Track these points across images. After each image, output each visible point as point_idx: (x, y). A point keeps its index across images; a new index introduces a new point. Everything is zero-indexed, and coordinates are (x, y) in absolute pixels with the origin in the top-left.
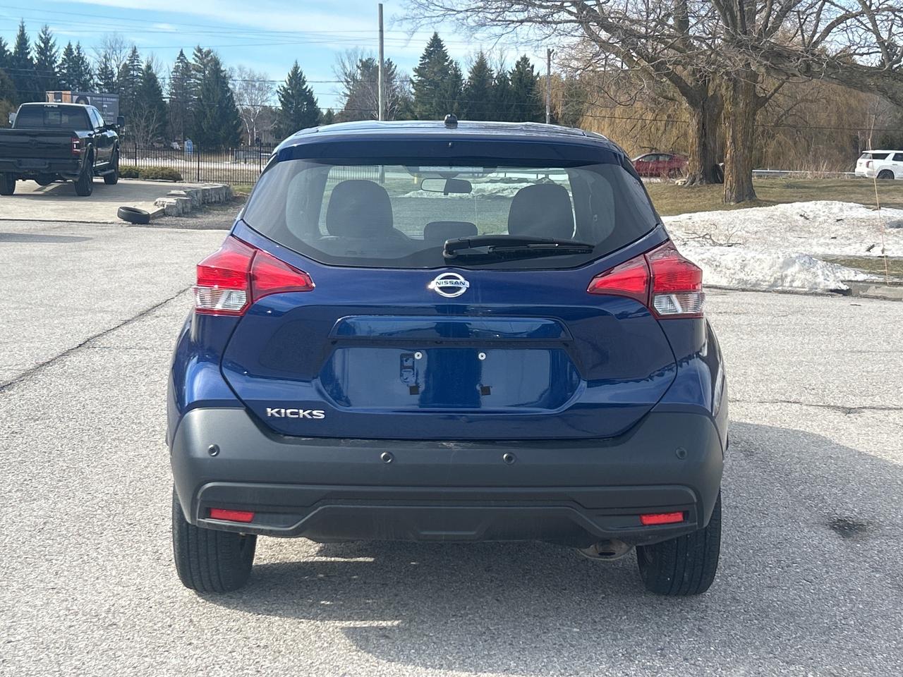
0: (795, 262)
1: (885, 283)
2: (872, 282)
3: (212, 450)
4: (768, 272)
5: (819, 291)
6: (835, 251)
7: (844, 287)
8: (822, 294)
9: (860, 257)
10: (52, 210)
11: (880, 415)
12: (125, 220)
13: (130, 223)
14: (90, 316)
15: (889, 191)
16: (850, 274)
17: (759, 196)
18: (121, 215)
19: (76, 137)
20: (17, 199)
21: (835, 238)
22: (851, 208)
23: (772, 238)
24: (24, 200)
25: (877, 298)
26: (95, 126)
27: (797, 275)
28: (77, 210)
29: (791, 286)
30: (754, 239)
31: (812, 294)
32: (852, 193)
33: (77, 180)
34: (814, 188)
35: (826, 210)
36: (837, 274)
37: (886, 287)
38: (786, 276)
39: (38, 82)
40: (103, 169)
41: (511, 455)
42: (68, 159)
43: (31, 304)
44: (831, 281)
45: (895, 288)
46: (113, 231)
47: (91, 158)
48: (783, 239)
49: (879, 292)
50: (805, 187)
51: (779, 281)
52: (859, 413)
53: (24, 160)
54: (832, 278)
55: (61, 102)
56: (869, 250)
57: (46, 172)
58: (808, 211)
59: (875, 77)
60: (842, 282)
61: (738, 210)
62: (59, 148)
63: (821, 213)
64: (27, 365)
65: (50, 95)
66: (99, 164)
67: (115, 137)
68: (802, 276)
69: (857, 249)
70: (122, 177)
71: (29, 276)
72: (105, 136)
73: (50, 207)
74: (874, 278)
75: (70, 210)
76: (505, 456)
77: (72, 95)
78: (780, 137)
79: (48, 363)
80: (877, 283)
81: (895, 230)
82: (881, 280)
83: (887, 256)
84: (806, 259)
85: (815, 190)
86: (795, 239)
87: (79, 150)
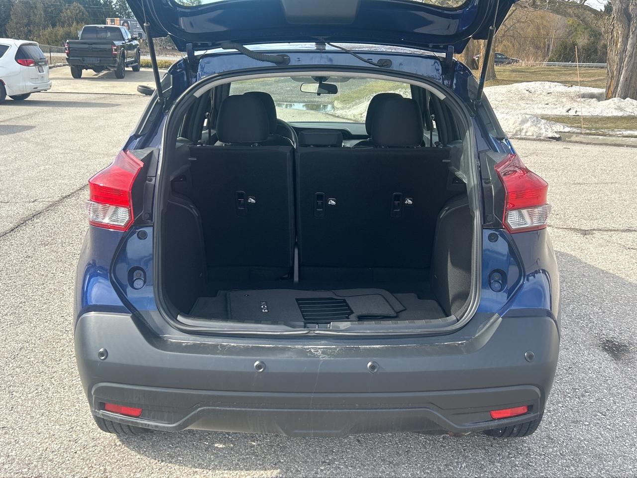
0: (528, 120)
1: (581, 133)
2: (574, 133)
3: (102, 354)
4: (512, 127)
5: (542, 138)
6: (549, 112)
7: (557, 136)
8: (544, 140)
9: (563, 116)
10: (101, 87)
11: (606, 235)
12: (141, 93)
13: (145, 95)
14: (105, 159)
15: (570, 74)
16: (560, 127)
17: (498, 77)
18: (139, 90)
19: (114, 45)
20: (83, 81)
21: (548, 104)
22: (556, 86)
23: (511, 105)
24: (87, 81)
25: (577, 142)
26: (126, 38)
27: (529, 128)
28: (116, 87)
29: (526, 135)
30: (501, 105)
31: (538, 140)
32: (549, 75)
33: (116, 69)
34: (528, 72)
35: (542, 87)
36: (553, 128)
37: (582, 136)
38: (523, 129)
39: (104, 14)
40: (131, 63)
41: (375, 364)
42: (110, 57)
43: (72, 150)
44: (549, 132)
45: (587, 136)
46: (134, 100)
47: (123, 56)
48: (517, 105)
49: (578, 139)
50: (522, 72)
51: (519, 133)
52: (592, 234)
53: (85, 58)
54: (550, 130)
55: (114, 24)
56: (568, 111)
57: (98, 65)
58: (531, 87)
59: (574, 8)
60: (556, 132)
61: (490, 87)
62: (106, 51)
63: (538, 89)
64: (55, 198)
65: (108, 20)
66: (128, 60)
67: (138, 45)
68: (532, 129)
69: (560, 111)
70: (143, 67)
71: (78, 130)
72: (132, 44)
73: (101, 85)
74: (575, 130)
75: (111, 87)
76: (370, 364)
77: (120, 20)
78: (505, 42)
79: (69, 196)
80: (576, 133)
81: (583, 100)
82: (579, 131)
83: (578, 115)
84: (535, 118)
85: (528, 73)
86: (524, 105)
87: (116, 52)
